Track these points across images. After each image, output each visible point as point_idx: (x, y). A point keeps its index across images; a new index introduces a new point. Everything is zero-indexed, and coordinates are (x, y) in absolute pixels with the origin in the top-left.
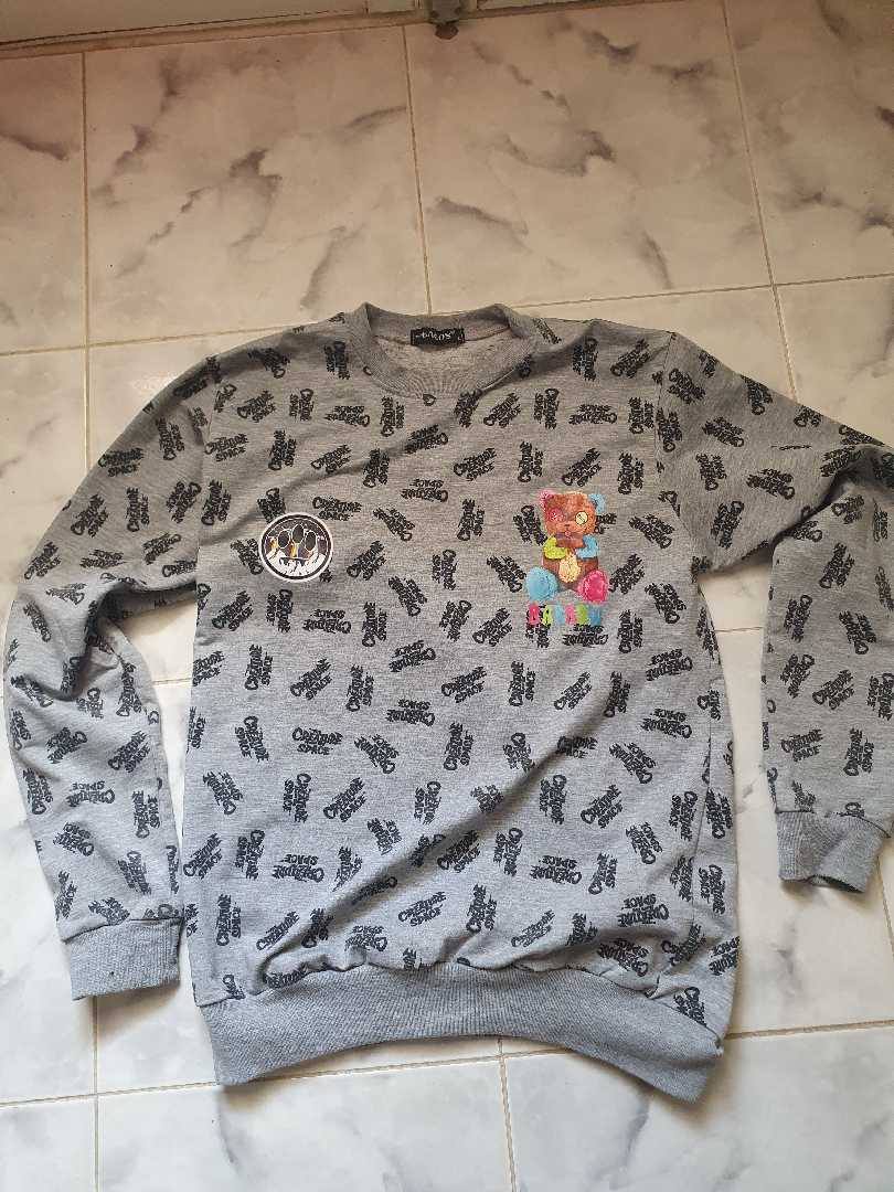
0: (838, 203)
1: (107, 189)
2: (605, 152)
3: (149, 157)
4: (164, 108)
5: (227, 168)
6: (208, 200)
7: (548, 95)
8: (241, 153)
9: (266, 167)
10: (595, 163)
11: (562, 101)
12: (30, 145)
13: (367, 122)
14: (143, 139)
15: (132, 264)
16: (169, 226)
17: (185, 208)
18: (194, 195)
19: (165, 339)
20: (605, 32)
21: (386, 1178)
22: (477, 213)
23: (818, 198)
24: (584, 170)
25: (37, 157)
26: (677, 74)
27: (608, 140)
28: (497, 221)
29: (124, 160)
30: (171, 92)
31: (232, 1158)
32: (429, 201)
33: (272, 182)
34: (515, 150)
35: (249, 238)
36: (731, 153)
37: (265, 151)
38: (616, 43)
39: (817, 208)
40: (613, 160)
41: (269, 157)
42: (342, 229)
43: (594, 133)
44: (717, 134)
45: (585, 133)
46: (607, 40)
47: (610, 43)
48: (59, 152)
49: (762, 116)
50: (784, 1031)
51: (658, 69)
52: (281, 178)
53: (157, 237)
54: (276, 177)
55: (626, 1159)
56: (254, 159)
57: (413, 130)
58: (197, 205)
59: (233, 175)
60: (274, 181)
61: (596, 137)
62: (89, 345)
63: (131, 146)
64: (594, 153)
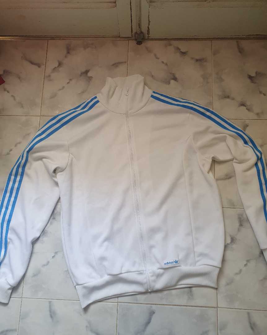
0: (233, 99)
1: (49, 76)
2: (175, 79)
3: (61, 69)
4: (66, 57)
5: (80, 74)
6: (73, 82)
7: (163, 62)
8: (84, 70)
9: (89, 74)
10: (172, 82)
11: (166, 64)
12: (32, 63)
13: (116, 65)
14: (60, 64)
15: (54, 96)
16: (63, 87)
17: (68, 83)
18: (71, 80)
20: (180, 47)
21: (87, 327)
23: (228, 97)
24: (169, 83)
25: (33, 66)
26: (197, 60)
27: (177, 76)
29: (54, 70)
30: (68, 53)
31: (51, 317)
33: (90, 78)
34: (152, 76)
35: (83, 92)
36: (208, 83)
37: (89, 70)
38: (182, 50)
39: (228, 100)
40: (177, 81)
43: (173, 74)
44: (205, 77)
45: (171, 73)
46: (180, 49)
47: (181, 50)
48: (39, 65)
49: (217, 74)
50: (187, 306)
51: (192, 58)
53: (60, 90)
54: (91, 77)
55: (144, 330)
56: (87, 72)
57: (127, 68)
58: (71, 82)
59: (81, 76)
60: (91, 78)
61: (174, 75)
62: (41, 116)
63: (57, 66)
64: (173, 79)
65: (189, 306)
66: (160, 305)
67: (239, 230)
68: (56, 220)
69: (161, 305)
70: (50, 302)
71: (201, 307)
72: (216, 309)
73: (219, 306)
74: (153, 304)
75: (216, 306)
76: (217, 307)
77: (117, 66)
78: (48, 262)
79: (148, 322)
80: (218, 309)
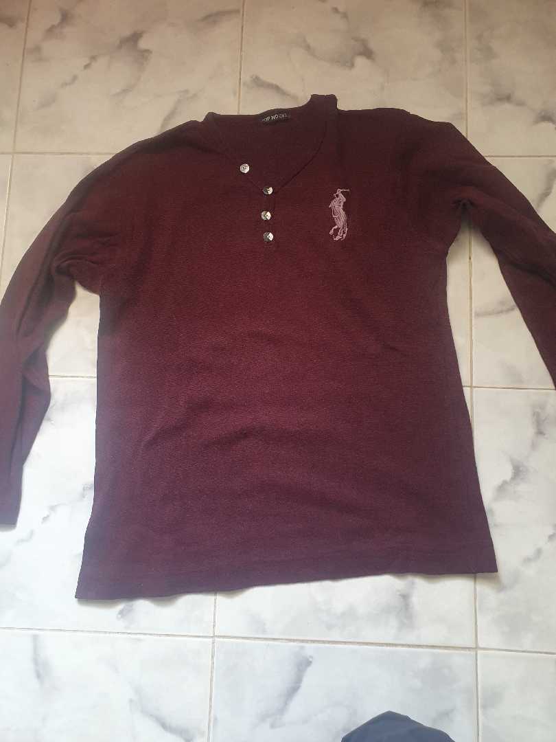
0: (521, 104)
1: (38, 49)
2: (368, 53)
3: (67, 30)
5: (118, 42)
6: (102, 62)
7: (336, 10)
8: (127, 33)
9: (143, 44)
10: (360, 61)
11: (345, 16)
13: (212, 19)
14: (66, 17)
15: (49, 101)
16: (75, 78)
17: (87, 67)
18: (93, 58)
19: (62, 154)
21: (131, 701)
22: (277, 88)
23: (508, 98)
24: (352, 65)
27: (372, 45)
29: (51, 31)
31: (39, 676)
32: (246, 77)
33: (145, 54)
34: (308, 48)
35: (125, 91)
36: (453, 61)
37: (143, 32)
39: (507, 106)
40: (373, 60)
41: (145, 36)
42: (186, 91)
43: (363, 40)
44: (446, 47)
45: (356, 39)
48: (10, 23)
49: (479, 38)
50: (396, 645)
52: (151, 52)
53: (66, 84)
54: (148, 51)
55: (282, 710)
56: (135, 38)
57: (242, 27)
58: (94, 64)
59: (120, 47)
61: (364, 43)
62: (15, 153)
63: (56, 21)
64: (361, 54)
65: (403, 645)
66: (324, 642)
67: (534, 446)
68: (52, 424)
69: (329, 642)
70: (35, 637)
71: (433, 647)
72: (475, 653)
73: (481, 645)
74: (307, 641)
75: (474, 646)
76: (477, 648)
77: (215, 22)
78: (32, 533)
79: (294, 689)
80: (479, 652)
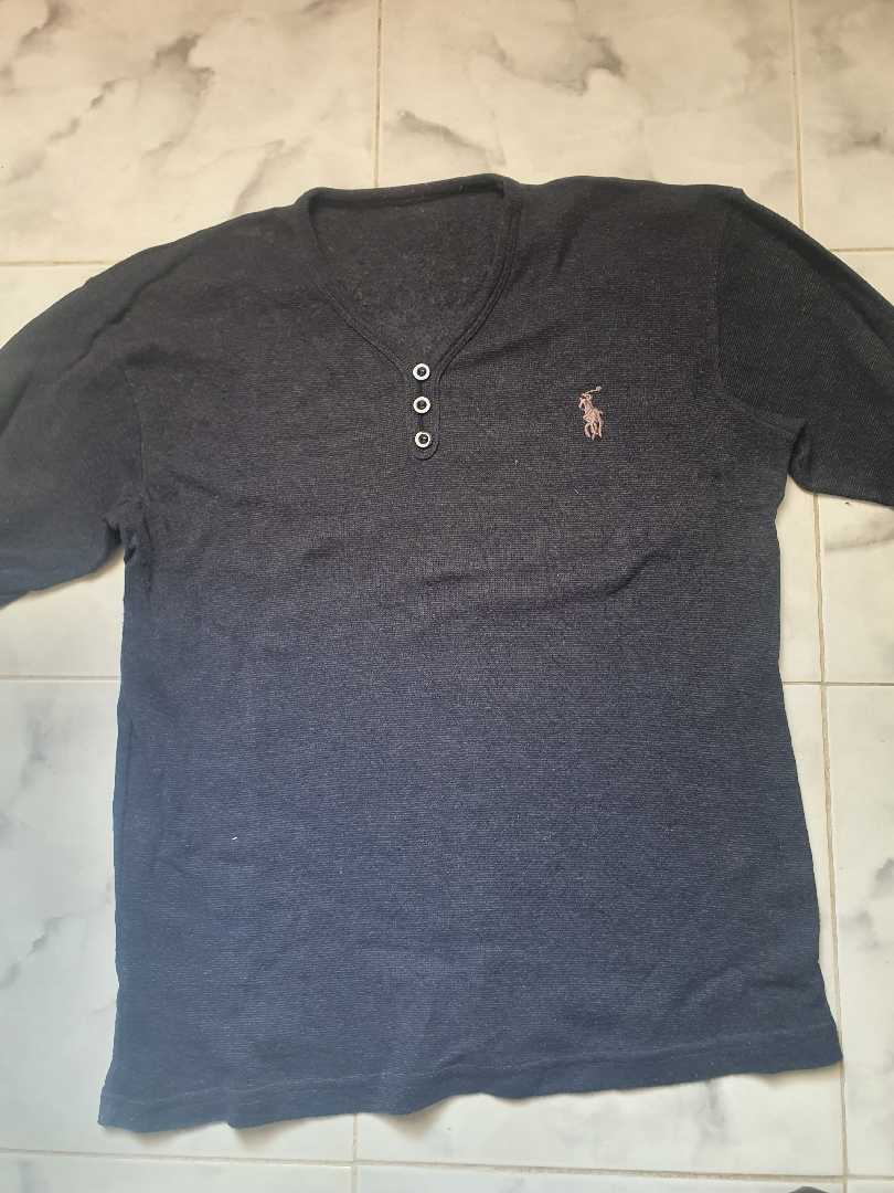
1: (7, 72)
2: (613, 64)
3: (60, 36)
5: (152, 56)
6: (121, 98)
8: (169, 38)
9: (198, 57)
10: (599, 78)
14: (57, 14)
15: (27, 169)
16: (75, 124)
17: (96, 102)
18: (108, 86)
22: (446, 134)
23: (876, 141)
24: (585, 86)
27: (621, 49)
28: (467, 146)
29: (30, 39)
32: (389, 115)
33: (202, 76)
34: (502, 57)
35: (167, 146)
36: (771, 75)
37: (198, 36)
39: (874, 155)
40: (622, 76)
41: (201, 43)
42: (280, 143)
43: (602, 39)
44: (757, 49)
45: (591, 39)
49: (817, 31)
50: (696, 1175)
52: (213, 73)
53: (59, 136)
54: (206, 70)
56: (183, 47)
57: (380, 21)
58: (110, 99)
59: (157, 64)
60: (205, 75)
61: (604, 45)
63: (40, 22)
64: (600, 65)
65: (709, 1175)
66: (560, 1170)
69: (570, 1170)
70: (25, 1167)
72: (841, 1185)
73: (852, 1170)
74: (529, 1169)
75: (840, 1173)
76: (845, 1176)
77: (329, 14)
78: (14, 971)
80: (851, 1184)
